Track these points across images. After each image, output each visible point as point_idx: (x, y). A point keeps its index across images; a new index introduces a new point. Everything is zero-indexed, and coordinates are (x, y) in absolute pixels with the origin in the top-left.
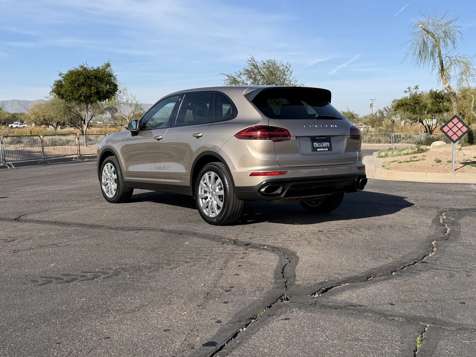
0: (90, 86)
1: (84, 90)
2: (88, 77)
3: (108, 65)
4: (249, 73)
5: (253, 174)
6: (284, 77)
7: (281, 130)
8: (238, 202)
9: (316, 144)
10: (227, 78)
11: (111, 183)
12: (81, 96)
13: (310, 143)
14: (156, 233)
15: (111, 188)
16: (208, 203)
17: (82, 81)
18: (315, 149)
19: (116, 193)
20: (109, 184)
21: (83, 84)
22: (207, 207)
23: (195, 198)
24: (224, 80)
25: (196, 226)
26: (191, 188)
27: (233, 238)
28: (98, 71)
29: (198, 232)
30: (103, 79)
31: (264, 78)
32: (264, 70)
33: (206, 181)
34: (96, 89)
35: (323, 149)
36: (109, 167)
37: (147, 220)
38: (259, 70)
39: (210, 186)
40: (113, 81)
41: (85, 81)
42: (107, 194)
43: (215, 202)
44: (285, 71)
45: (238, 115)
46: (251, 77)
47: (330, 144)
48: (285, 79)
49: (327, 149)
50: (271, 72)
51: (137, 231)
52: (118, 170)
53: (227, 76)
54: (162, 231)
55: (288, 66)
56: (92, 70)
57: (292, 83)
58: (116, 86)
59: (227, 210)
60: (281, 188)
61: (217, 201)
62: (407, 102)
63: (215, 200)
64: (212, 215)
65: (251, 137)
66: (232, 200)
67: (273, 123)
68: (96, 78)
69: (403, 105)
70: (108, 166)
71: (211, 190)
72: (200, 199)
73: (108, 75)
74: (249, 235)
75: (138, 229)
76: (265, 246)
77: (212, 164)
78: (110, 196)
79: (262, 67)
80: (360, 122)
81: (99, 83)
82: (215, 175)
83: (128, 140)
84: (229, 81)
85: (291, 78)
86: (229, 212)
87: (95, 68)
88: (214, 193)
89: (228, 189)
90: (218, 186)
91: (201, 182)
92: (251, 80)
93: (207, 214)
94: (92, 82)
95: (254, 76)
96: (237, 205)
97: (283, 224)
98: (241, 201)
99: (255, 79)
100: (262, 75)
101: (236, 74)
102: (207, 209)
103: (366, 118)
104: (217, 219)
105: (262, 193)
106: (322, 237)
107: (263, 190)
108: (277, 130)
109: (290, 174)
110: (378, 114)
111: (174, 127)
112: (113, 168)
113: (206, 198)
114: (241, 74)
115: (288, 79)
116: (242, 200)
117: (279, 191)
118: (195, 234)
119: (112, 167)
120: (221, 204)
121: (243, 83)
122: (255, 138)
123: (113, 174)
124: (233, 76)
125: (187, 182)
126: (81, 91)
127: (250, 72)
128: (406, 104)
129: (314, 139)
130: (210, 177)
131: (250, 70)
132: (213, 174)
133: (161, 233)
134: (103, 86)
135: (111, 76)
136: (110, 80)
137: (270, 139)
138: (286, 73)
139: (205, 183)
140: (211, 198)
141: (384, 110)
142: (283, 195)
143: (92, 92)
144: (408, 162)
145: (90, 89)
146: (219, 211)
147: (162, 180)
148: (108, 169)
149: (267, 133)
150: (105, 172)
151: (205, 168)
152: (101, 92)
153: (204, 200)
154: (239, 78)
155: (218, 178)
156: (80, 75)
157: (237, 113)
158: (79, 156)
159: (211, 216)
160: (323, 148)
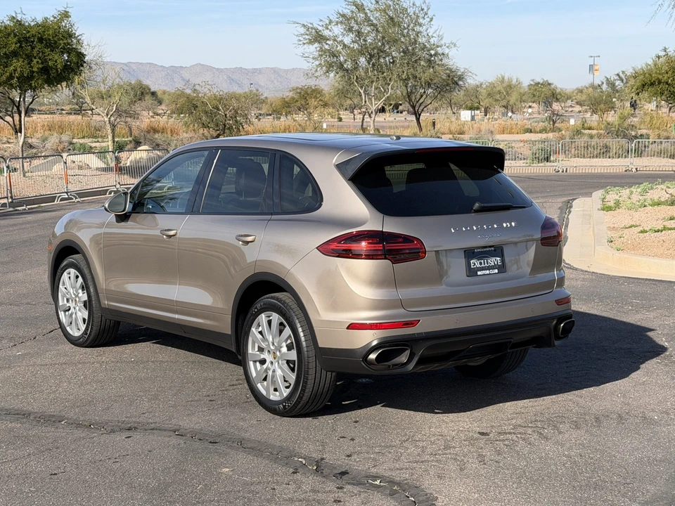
0: (29, 58)
1: (17, 65)
2: (26, 39)
3: (66, 15)
4: (345, 19)
5: (353, 326)
6: (417, 28)
7: (407, 239)
8: (323, 376)
9: (475, 263)
10: (303, 30)
11: (77, 308)
12: (11, 77)
13: (463, 261)
14: (167, 439)
15: (77, 320)
16: (266, 370)
17: (13, 47)
18: (472, 272)
19: (87, 329)
20: (72, 310)
21: (15, 54)
22: (265, 379)
23: (240, 357)
24: (297, 36)
25: (243, 419)
26: (233, 339)
27: (314, 455)
28: (44, 26)
29: (247, 435)
30: (56, 42)
31: (377, 30)
32: (378, 14)
33: (263, 328)
34: (42, 63)
35: (487, 272)
36: (72, 276)
37: (149, 400)
38: (366, 14)
39: (270, 339)
40: (74, 46)
41: (21, 47)
42: (68, 329)
43: (280, 371)
44: (418, 16)
45: (324, 203)
46: (350, 30)
47: (503, 261)
48: (418, 33)
49: (496, 271)
50: (392, 19)
51: (128, 433)
52: (88, 284)
53: (304, 25)
54: (178, 432)
55: (424, 6)
56: (32, 24)
57: (432, 41)
58: (81, 56)
59: (303, 390)
60: (408, 353)
61: (283, 370)
62: (660, 77)
63: (281, 368)
64: (274, 397)
65: (347, 254)
66: (312, 372)
67: (392, 226)
68: (41, 40)
69: (652, 84)
70: (69, 273)
71: (272, 347)
72: (251, 363)
73: (66, 35)
74: (347, 446)
75: (129, 429)
76: (375, 477)
77: (272, 298)
78: (75, 332)
79: (372, 8)
80: (569, 101)
81: (47, 51)
82: (279, 319)
83: (109, 225)
84: (307, 37)
85: (431, 31)
86: (307, 395)
87: (40, 20)
88: (278, 353)
89: (305, 349)
90: (286, 340)
91: (253, 329)
92: (352, 36)
93: (264, 392)
94: (33, 48)
95: (356, 27)
96: (323, 381)
97: (412, 413)
98: (329, 373)
99: (359, 34)
100: (372, 25)
101: (321, 23)
102: (265, 383)
103: (581, 91)
104: (284, 406)
105: (370, 363)
106: (488, 453)
107: (373, 356)
108: (401, 240)
109: (427, 325)
110: (605, 87)
111: (198, 213)
112: (80, 279)
113: (263, 362)
114: (331, 22)
115: (425, 33)
116: (332, 372)
117: (403, 358)
118: (242, 444)
119: (77, 277)
120: (292, 377)
121: (335, 40)
122: (357, 256)
123: (80, 291)
124: (315, 26)
125: (225, 325)
126: (12, 68)
127: (348, 20)
128: (660, 82)
129: (470, 254)
130: (270, 322)
131: (350, 14)
132: (276, 318)
133: (174, 440)
134: (56, 57)
135: (70, 35)
136: (69, 44)
137: (386, 258)
138: (421, 21)
139: (261, 333)
140: (272, 363)
141: (617, 77)
142: (411, 367)
143: (35, 69)
144: (658, 231)
145: (29, 63)
146: (288, 391)
147: (177, 316)
148: (69, 279)
149: (380, 247)
150: (64, 284)
151: (259, 304)
152: (52, 68)
153: (258, 364)
154: (328, 31)
155: (285, 327)
156: (9, 34)
157: (322, 200)
158: (10, 200)
159: (272, 398)
160: (489, 268)
